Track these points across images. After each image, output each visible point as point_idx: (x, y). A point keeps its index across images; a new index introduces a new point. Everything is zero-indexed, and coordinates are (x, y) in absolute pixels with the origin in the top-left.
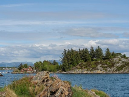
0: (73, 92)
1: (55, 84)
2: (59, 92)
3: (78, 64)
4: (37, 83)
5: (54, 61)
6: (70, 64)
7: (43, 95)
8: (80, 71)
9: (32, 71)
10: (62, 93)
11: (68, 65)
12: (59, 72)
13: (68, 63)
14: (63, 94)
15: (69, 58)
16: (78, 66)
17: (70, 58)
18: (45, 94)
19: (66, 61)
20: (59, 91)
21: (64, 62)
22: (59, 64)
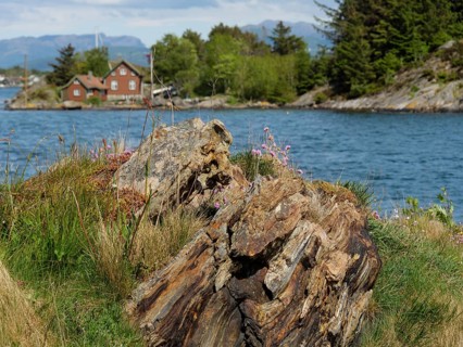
0: (385, 251)
1: (264, 208)
2: (288, 261)
3: (433, 49)
4: (147, 202)
5: (282, 28)
6: (386, 48)
7: (182, 279)
8: (450, 95)
9: (141, 97)
10: (307, 263)
11: (373, 58)
12: (308, 98)
13: (373, 45)
14: (315, 273)
15: (377, 12)
16: (435, 65)
17: (383, 10)
18: (197, 272)
19: (361, 30)
20: (292, 251)
21: (346, 37)
22: (312, 50)
